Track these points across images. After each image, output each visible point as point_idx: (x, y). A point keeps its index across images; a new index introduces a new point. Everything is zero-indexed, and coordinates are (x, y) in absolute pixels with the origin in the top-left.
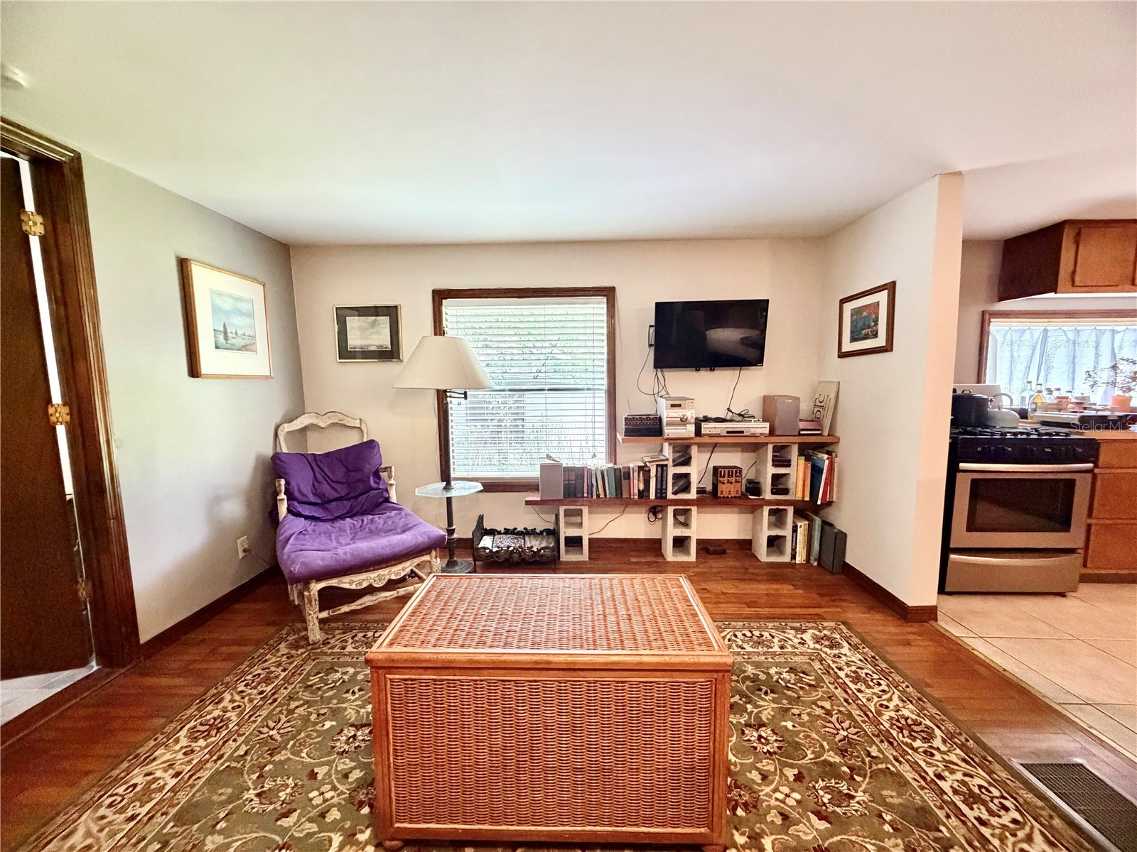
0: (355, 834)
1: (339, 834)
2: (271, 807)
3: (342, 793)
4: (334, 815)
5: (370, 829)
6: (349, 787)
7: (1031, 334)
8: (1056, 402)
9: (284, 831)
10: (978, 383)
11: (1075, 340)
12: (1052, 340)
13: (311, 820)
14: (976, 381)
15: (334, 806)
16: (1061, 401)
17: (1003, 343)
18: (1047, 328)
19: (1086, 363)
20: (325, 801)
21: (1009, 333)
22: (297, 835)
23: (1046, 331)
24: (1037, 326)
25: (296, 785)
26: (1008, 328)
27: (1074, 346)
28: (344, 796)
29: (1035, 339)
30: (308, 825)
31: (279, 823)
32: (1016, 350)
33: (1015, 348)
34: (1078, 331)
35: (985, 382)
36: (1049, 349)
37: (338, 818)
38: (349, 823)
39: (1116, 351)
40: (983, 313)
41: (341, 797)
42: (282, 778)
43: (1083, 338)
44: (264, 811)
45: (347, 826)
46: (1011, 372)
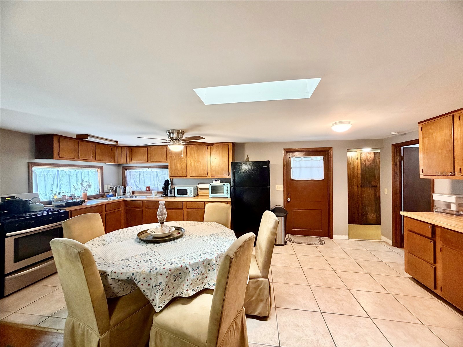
7: (52, 172)
8: (61, 197)
10: (29, 193)
11: (69, 174)
12: (61, 174)
14: (28, 191)
16: (63, 197)
17: (40, 175)
18: (58, 170)
19: (74, 183)
21: (43, 171)
23: (58, 171)
24: (55, 169)
26: (42, 169)
27: (69, 176)
29: (54, 173)
32: (46, 178)
33: (46, 177)
34: (70, 171)
35: (32, 192)
36: (60, 177)
39: (83, 178)
40: (28, 163)
43: (72, 174)
46: (45, 186)
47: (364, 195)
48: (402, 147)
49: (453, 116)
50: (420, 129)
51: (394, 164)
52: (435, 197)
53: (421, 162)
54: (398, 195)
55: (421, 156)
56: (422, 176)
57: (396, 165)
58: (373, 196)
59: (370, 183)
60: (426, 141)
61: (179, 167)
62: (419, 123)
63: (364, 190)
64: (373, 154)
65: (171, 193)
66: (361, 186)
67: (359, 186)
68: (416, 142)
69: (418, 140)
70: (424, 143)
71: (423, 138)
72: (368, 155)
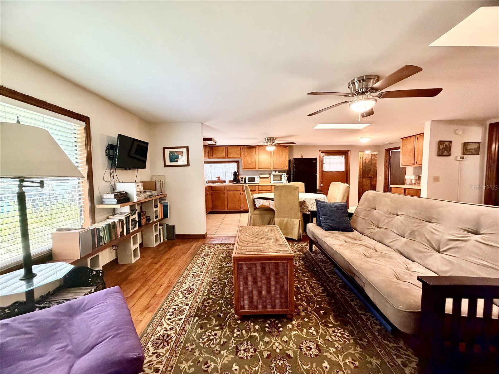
0: (290, 328)
1: (291, 333)
2: (287, 364)
3: (276, 340)
4: (285, 339)
5: (287, 325)
6: (272, 339)
9: (295, 352)
13: (289, 345)
15: (281, 341)
20: (280, 344)
22: (295, 346)
25: (275, 361)
28: (277, 339)
30: (291, 345)
31: (293, 356)
37: (286, 336)
38: (287, 332)
41: (277, 340)
42: (272, 370)
44: (289, 366)
45: (288, 332)
47: (364, 184)
48: (391, 151)
49: (415, 137)
50: (401, 142)
51: (386, 161)
52: (406, 177)
53: (401, 159)
54: (387, 180)
55: (401, 156)
56: (401, 166)
57: (387, 161)
58: (369, 184)
59: (368, 175)
60: (404, 148)
61: (250, 162)
62: (401, 139)
63: (364, 180)
64: (370, 155)
65: (242, 180)
66: (362, 177)
67: (361, 177)
68: (399, 148)
69: (400, 147)
70: (403, 150)
71: (403, 146)
72: (367, 156)
